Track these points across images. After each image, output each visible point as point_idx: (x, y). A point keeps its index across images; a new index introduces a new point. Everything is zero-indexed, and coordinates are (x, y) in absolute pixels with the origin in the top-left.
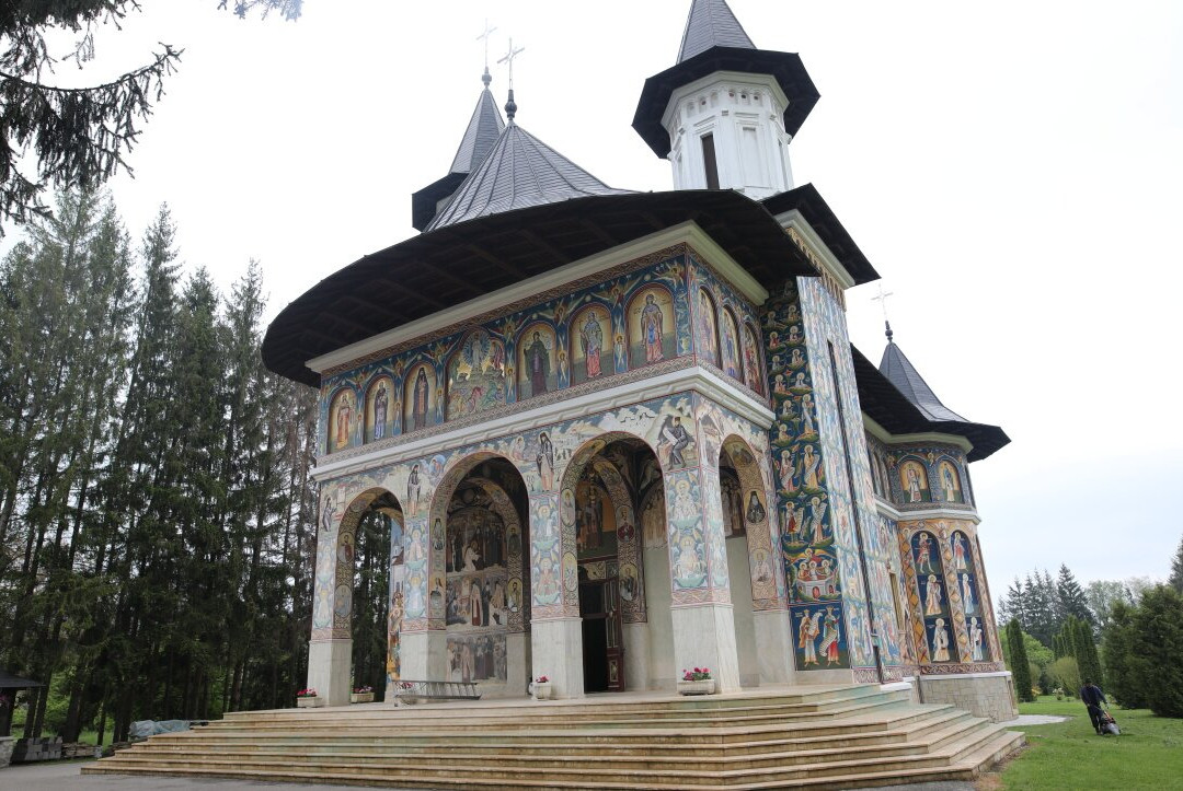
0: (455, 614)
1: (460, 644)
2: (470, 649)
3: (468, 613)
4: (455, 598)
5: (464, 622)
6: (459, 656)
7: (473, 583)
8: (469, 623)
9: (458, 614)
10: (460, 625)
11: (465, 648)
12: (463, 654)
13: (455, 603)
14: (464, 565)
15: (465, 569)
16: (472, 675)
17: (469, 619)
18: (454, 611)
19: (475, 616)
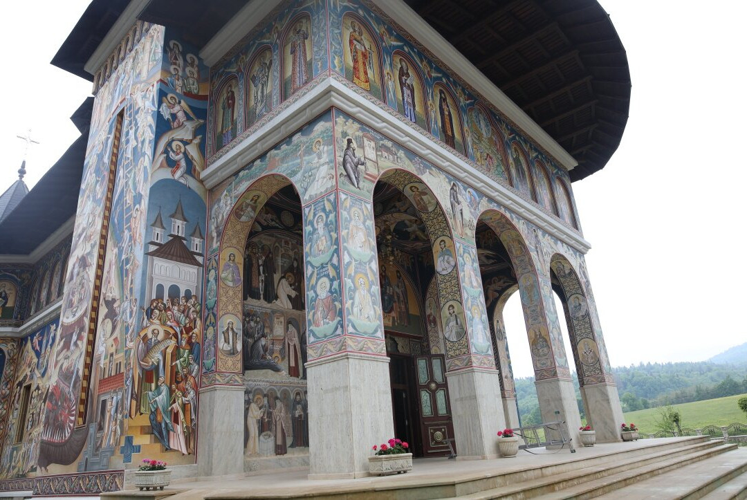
0: (264, 357)
1: (272, 397)
2: (287, 406)
3: (283, 359)
4: (264, 336)
5: (276, 370)
6: (270, 415)
7: (289, 322)
8: (285, 373)
9: (269, 357)
10: (270, 372)
11: (279, 404)
12: (275, 412)
13: (263, 341)
14: (276, 297)
15: (278, 302)
16: (289, 441)
17: (283, 365)
18: (262, 352)
19: (293, 364)
